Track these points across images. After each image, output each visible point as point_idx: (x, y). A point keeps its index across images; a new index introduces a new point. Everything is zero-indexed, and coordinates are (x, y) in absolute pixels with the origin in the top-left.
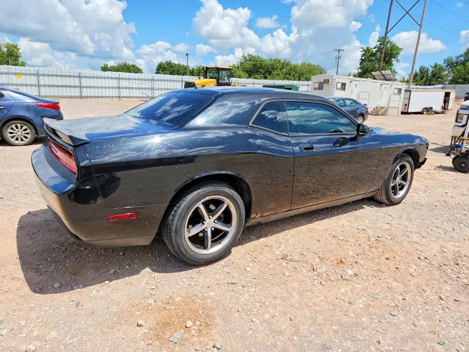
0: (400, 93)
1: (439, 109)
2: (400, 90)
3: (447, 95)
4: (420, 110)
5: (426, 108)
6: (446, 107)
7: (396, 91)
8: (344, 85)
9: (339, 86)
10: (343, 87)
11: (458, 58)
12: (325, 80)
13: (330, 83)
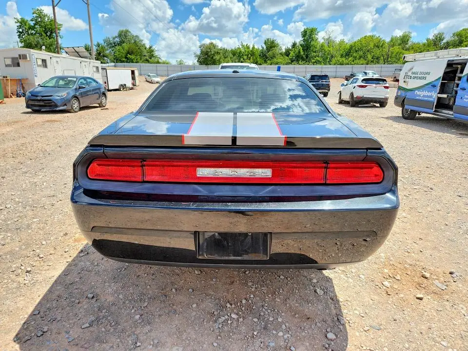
0: (98, 71)
1: (131, 86)
2: (97, 68)
3: (133, 72)
4: (117, 87)
5: (122, 85)
6: (135, 84)
7: (95, 69)
8: (44, 61)
9: (40, 62)
10: (44, 63)
11: (114, 39)
12: (20, 55)
13: (28, 59)
